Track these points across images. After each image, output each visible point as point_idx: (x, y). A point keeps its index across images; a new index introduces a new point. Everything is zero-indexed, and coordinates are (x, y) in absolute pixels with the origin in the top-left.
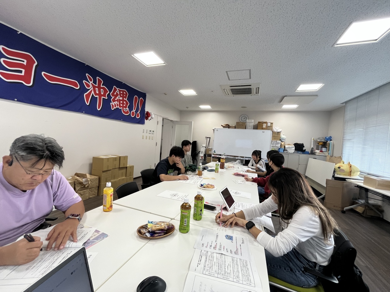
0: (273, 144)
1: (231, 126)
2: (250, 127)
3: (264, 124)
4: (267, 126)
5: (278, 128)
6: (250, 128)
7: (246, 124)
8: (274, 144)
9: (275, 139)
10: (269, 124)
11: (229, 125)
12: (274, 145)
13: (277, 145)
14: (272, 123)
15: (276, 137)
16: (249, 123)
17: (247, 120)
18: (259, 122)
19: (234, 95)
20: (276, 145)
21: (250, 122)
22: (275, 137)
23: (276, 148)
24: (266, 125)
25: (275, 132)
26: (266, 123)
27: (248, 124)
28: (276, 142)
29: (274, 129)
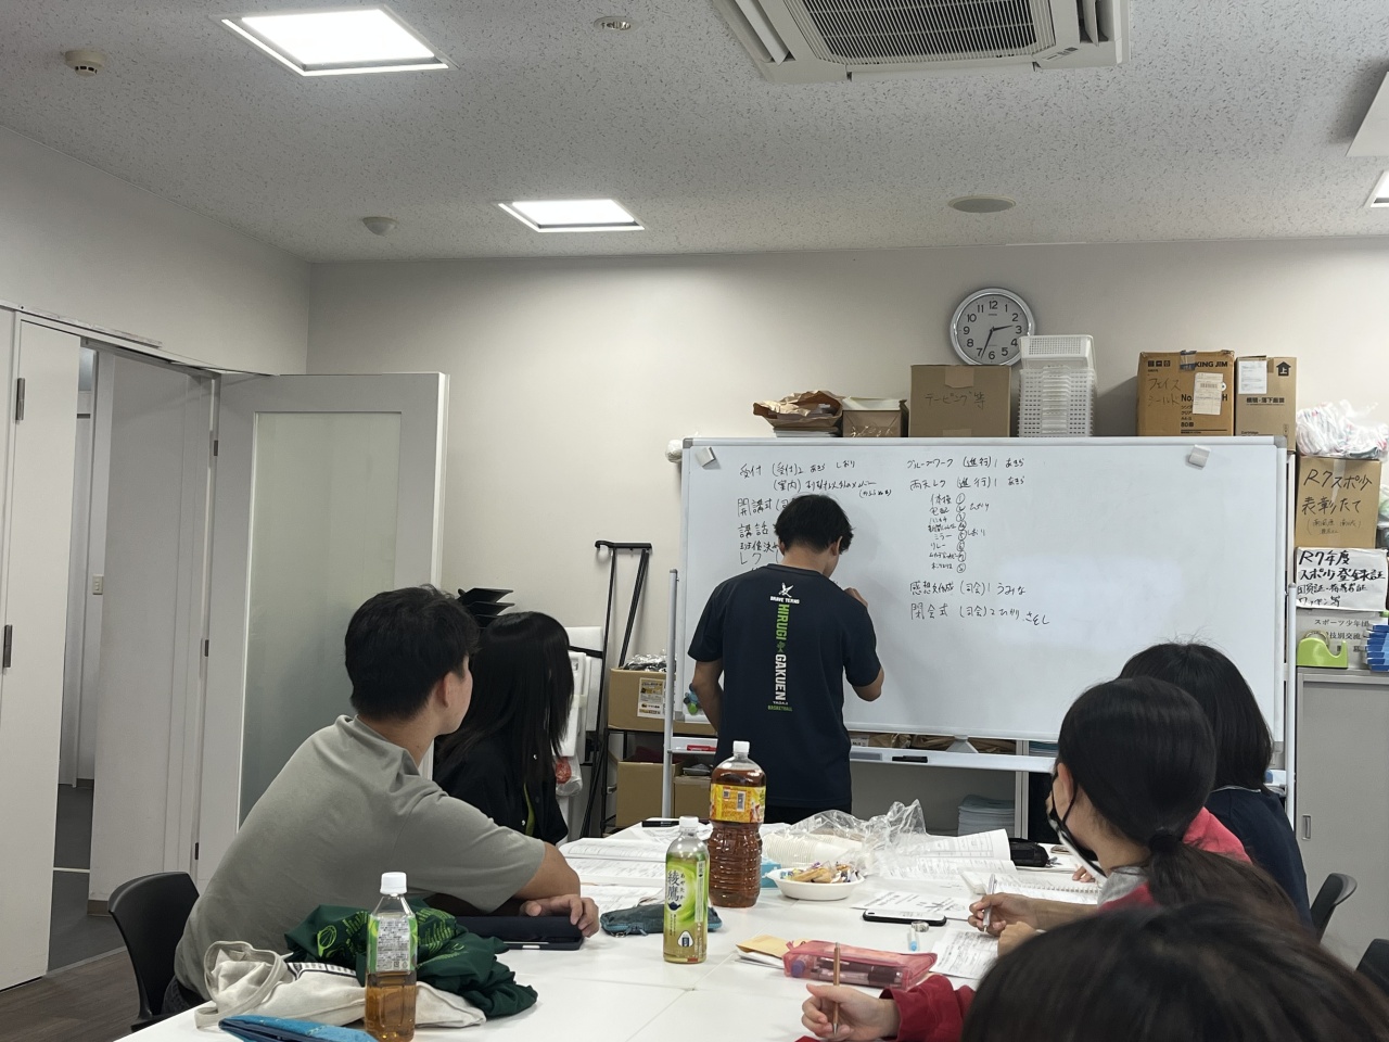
0: (1310, 588)
1: (855, 406)
2: (1055, 412)
3: (1202, 377)
4: (1232, 396)
5: (1351, 413)
6: (1063, 424)
7: (1013, 384)
8: (1325, 581)
9: (1325, 529)
10: (1254, 380)
11: (835, 406)
12: (1326, 595)
13: (1350, 601)
14: (1285, 368)
15: (1337, 517)
16: (1045, 375)
17: (1025, 342)
18: (1150, 362)
19: (855, 64)
20: (1344, 596)
21: (1056, 365)
22: (1327, 515)
23: (1345, 629)
24: (1221, 387)
25: (1317, 456)
26: (1222, 362)
27: (1034, 387)
28: (1336, 569)
29: (1313, 427)
